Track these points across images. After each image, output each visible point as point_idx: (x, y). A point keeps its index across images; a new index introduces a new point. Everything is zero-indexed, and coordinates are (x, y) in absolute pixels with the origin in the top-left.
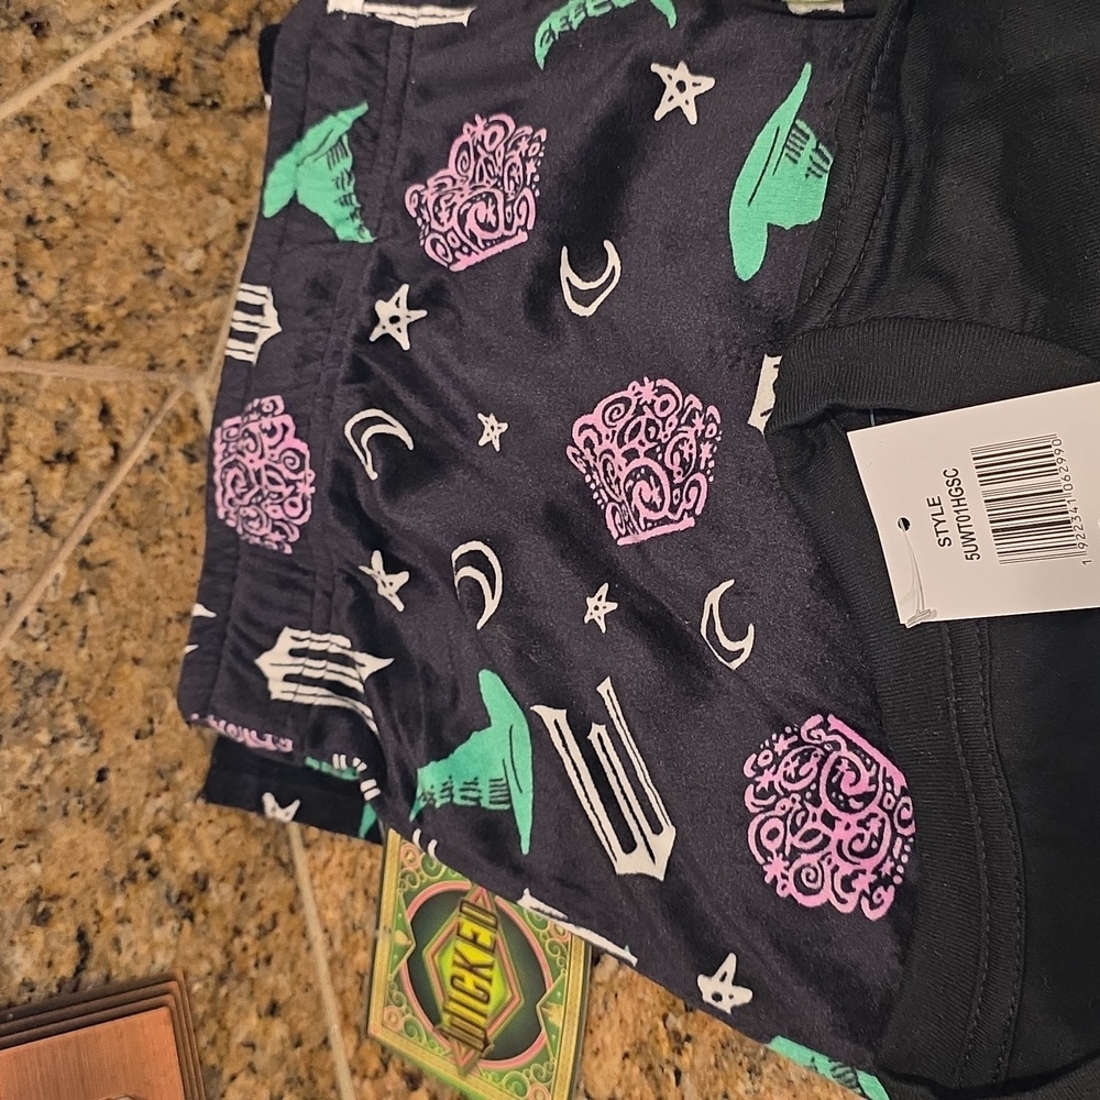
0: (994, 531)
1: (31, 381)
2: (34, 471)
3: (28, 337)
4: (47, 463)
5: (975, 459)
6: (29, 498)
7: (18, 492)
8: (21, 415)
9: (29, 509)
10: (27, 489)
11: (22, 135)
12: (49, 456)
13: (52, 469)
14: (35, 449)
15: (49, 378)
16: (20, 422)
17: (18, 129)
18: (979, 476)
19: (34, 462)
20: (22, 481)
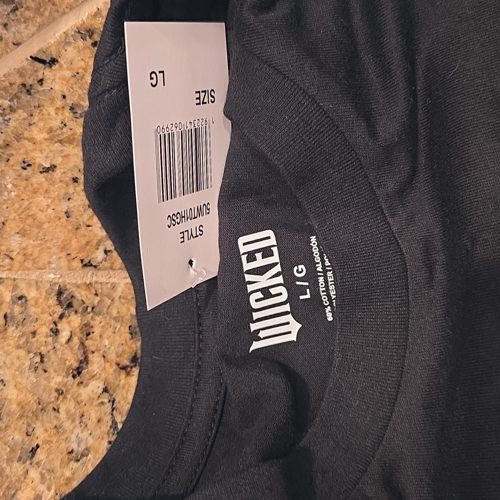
0: (197, 191)
1: (106, 289)
2: (111, 378)
3: (102, 249)
4: (124, 368)
5: (163, 201)
6: (108, 406)
7: (95, 403)
8: (98, 324)
9: (108, 419)
10: (105, 398)
11: (84, 48)
12: (126, 362)
13: (128, 374)
14: (112, 356)
15: (122, 285)
16: (97, 330)
17: (80, 42)
18: (172, 198)
19: (112, 369)
20: (101, 390)
